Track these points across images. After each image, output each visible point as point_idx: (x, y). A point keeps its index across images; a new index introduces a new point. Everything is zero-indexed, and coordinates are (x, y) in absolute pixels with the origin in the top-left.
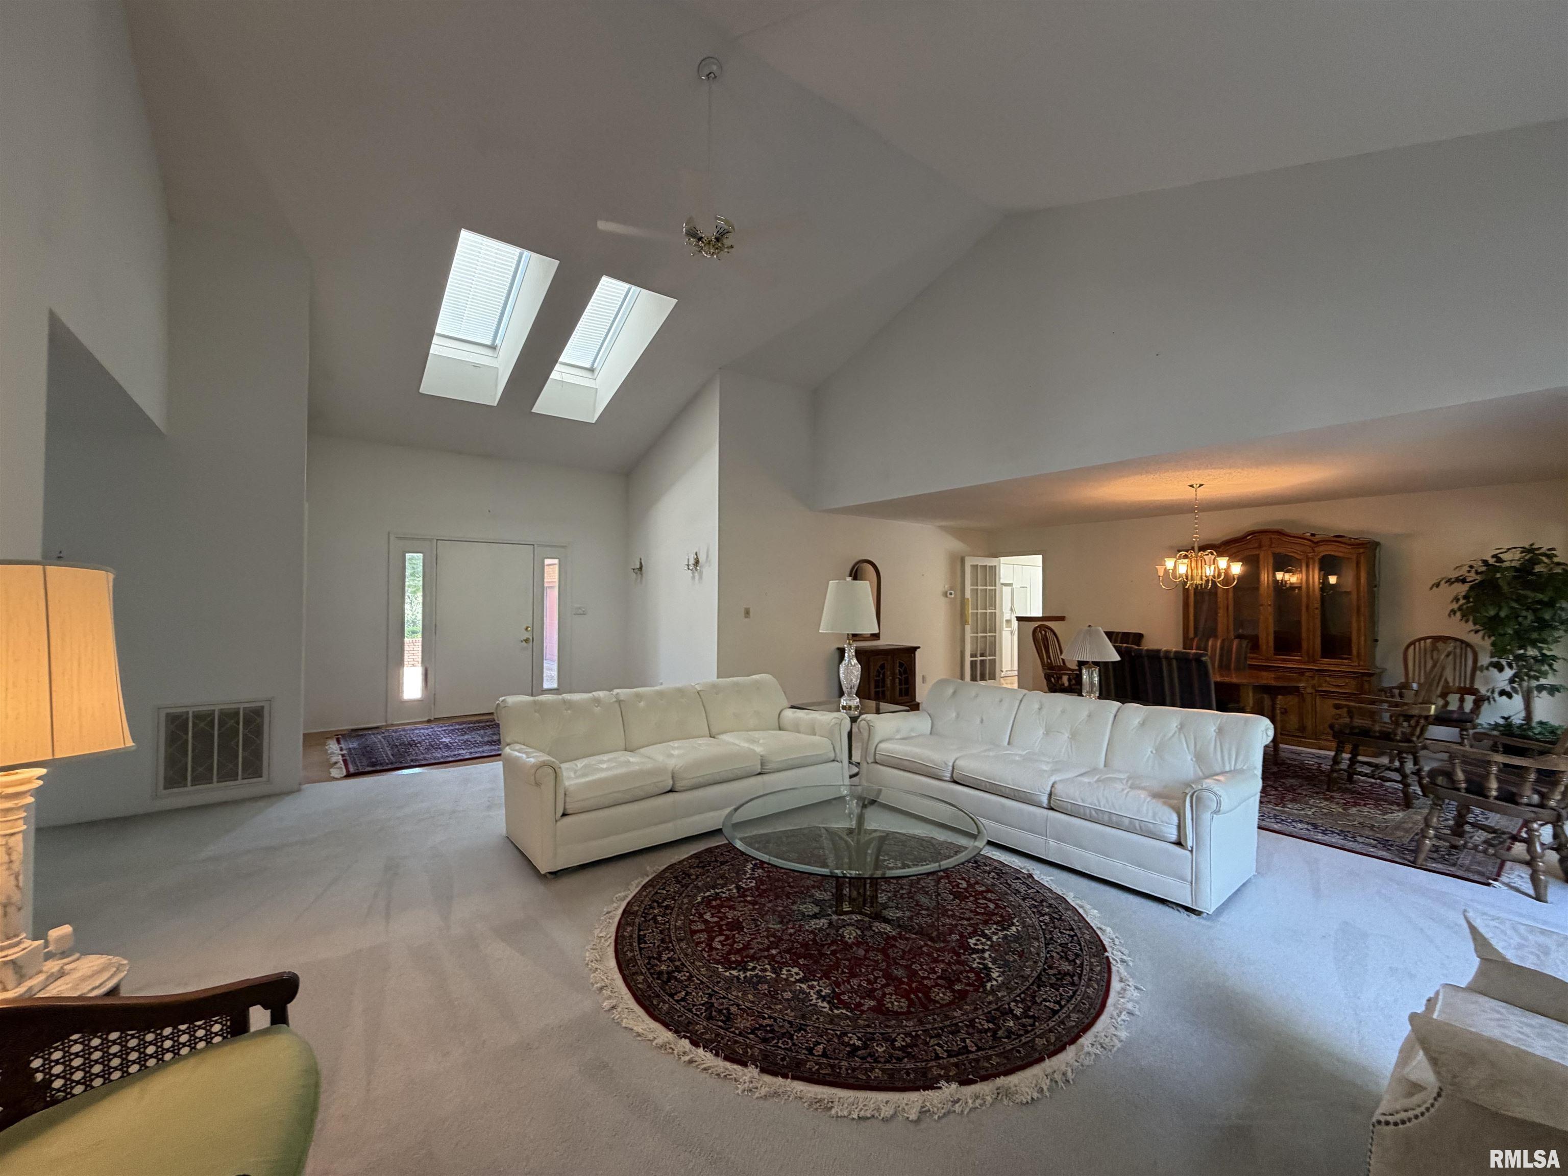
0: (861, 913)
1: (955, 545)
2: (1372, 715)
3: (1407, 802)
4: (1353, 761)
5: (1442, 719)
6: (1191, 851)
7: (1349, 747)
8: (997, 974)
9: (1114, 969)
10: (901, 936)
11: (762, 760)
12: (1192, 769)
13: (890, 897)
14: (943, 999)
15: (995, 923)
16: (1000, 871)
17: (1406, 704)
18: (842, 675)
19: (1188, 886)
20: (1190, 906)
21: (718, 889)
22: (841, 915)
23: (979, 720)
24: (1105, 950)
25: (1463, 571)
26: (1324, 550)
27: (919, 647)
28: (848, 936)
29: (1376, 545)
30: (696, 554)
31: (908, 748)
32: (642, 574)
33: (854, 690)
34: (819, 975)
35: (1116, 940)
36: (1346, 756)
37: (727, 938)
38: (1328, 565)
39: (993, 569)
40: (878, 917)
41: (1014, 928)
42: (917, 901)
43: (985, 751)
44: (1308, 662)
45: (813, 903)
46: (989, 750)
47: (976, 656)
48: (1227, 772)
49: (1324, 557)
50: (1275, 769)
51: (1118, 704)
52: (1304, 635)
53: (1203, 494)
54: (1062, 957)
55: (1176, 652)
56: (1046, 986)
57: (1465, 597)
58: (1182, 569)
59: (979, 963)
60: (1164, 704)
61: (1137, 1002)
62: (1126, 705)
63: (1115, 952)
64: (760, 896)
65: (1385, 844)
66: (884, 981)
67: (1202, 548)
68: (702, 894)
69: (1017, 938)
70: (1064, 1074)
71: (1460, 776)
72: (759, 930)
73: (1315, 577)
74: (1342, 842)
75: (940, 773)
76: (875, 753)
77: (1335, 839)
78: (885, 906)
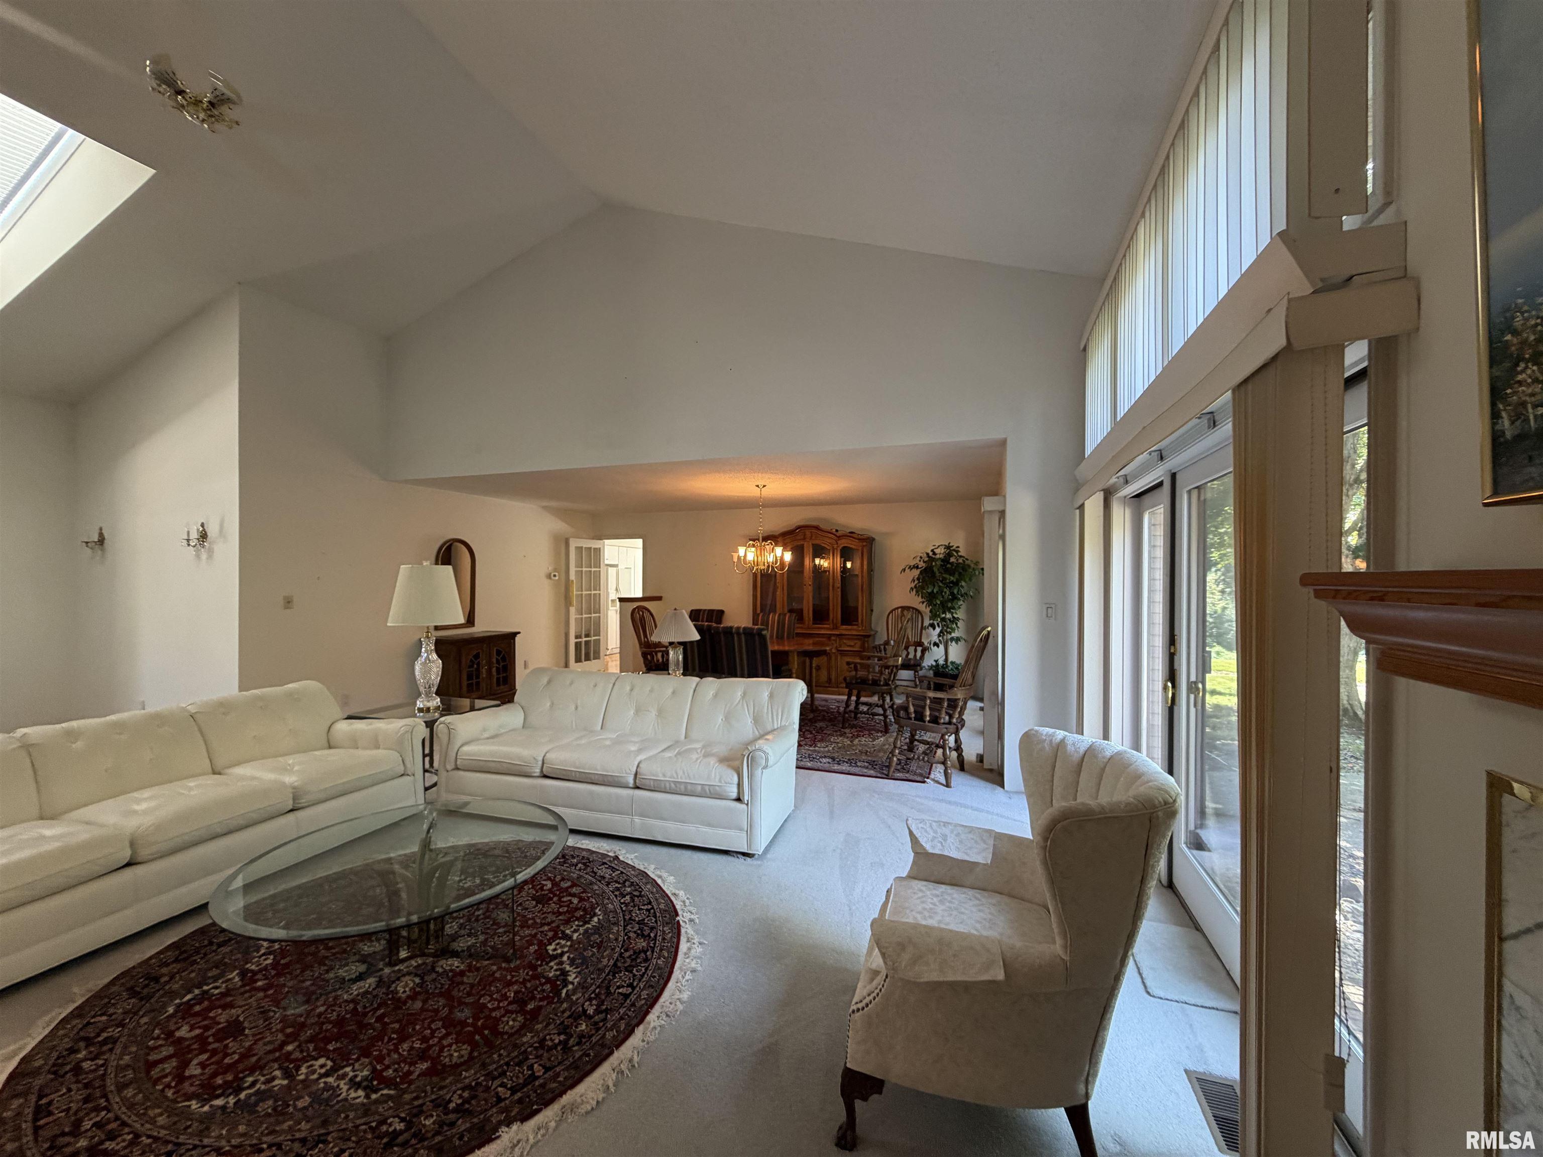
0: (423, 955)
1: (559, 526)
2: (867, 667)
3: (886, 731)
4: (857, 703)
5: (906, 666)
6: (747, 804)
7: (855, 692)
8: (574, 976)
9: (683, 931)
10: (470, 968)
11: (293, 793)
12: (751, 732)
13: (461, 924)
14: (512, 1027)
15: (578, 919)
16: (588, 860)
17: (886, 658)
18: (417, 673)
19: (745, 834)
20: (746, 851)
21: (208, 984)
22: (396, 965)
23: (573, 707)
24: (677, 915)
25: (917, 561)
26: (844, 543)
27: (519, 633)
28: (402, 990)
29: (874, 539)
30: (202, 525)
31: (494, 748)
32: (103, 550)
33: (434, 689)
34: (354, 1057)
35: (687, 901)
36: (854, 698)
37: (214, 1052)
38: (846, 554)
39: (598, 551)
40: (447, 952)
41: (596, 919)
42: (494, 920)
43: (577, 739)
44: (833, 629)
45: (358, 961)
46: (580, 738)
47: (580, 637)
48: (774, 730)
49: (844, 547)
50: (811, 716)
51: (697, 679)
52: (831, 608)
53: (767, 492)
54: (638, 935)
55: (745, 628)
56: (621, 972)
57: (918, 579)
58: (751, 556)
59: (556, 970)
60: (736, 676)
61: (700, 958)
62: (704, 679)
63: (685, 914)
64: (279, 975)
65: (872, 764)
66: (444, 1031)
67: (765, 539)
68: (177, 1001)
69: (597, 930)
70: (631, 1060)
71: (912, 709)
72: (271, 1023)
73: (838, 561)
74: (848, 768)
75: (528, 770)
76: (456, 758)
77: (845, 767)
78: (454, 938)
